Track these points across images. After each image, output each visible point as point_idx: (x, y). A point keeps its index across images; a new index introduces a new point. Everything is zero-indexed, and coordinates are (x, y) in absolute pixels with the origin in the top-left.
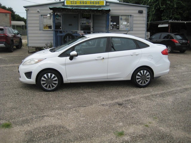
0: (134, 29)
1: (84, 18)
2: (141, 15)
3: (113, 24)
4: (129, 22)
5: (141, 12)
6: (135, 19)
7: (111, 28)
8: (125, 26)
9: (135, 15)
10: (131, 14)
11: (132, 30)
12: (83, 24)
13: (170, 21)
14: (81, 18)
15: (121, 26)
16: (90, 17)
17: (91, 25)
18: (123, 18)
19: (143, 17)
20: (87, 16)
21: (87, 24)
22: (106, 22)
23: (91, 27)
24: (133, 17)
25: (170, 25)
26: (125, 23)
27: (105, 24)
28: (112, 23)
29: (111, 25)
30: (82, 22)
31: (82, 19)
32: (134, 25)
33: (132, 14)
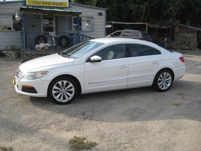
0: (95, 30)
1: (46, 18)
2: (101, 17)
3: (76, 26)
4: (90, 24)
5: (100, 14)
6: (95, 20)
7: (74, 29)
8: (87, 27)
9: (95, 17)
10: (91, 16)
11: (93, 31)
12: (45, 25)
13: (113, 22)
14: (43, 19)
15: (84, 27)
16: (53, 18)
17: (54, 26)
18: (85, 19)
19: (103, 19)
20: (50, 17)
21: (50, 25)
22: (69, 23)
23: (54, 28)
24: (94, 19)
25: (113, 25)
26: (87, 24)
27: (68, 26)
28: (74, 25)
29: (74, 26)
30: (45, 23)
31: (45, 20)
32: (95, 27)
33: (93, 16)
